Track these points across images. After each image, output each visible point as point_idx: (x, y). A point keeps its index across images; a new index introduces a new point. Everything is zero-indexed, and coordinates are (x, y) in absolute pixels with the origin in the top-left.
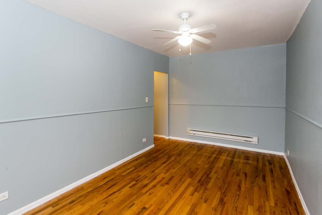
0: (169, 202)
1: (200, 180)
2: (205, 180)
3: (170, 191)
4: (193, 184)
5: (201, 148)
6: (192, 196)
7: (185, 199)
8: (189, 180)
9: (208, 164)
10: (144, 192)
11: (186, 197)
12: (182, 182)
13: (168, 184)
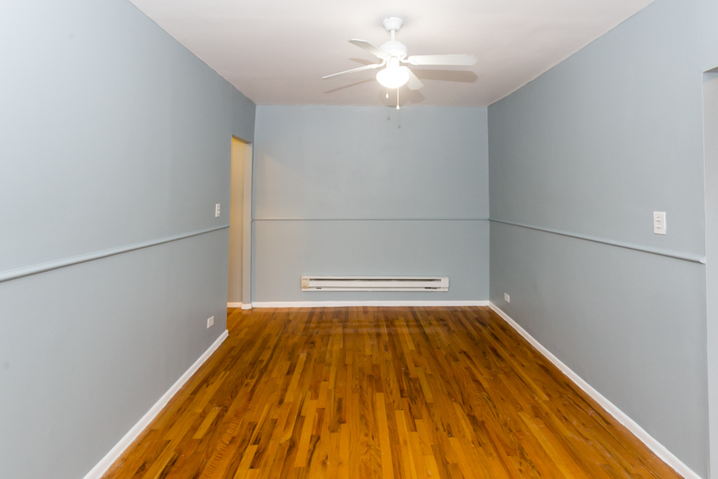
0: (383, 466)
1: (402, 391)
2: (410, 386)
3: (362, 437)
4: (396, 404)
5: (343, 316)
6: (416, 430)
7: (409, 444)
8: (380, 398)
9: (386, 350)
10: (304, 464)
11: (408, 438)
12: (370, 405)
13: (344, 422)
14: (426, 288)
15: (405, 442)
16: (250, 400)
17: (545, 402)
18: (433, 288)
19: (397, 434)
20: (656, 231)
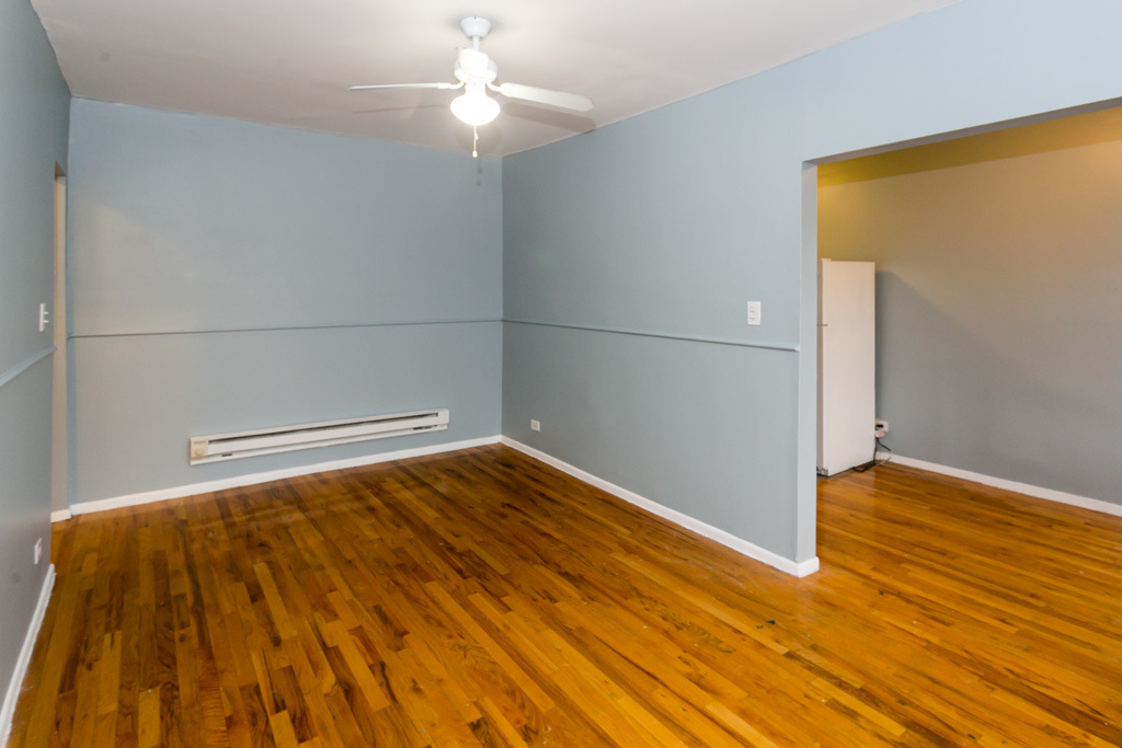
0: (498, 661)
1: (459, 571)
2: (467, 563)
3: (446, 641)
4: (463, 589)
6: (510, 610)
7: (513, 628)
8: (434, 588)
9: (398, 526)
10: (386, 702)
11: (507, 622)
12: (428, 600)
13: (406, 633)
14: (415, 429)
15: (508, 628)
16: (210, 657)
17: (629, 536)
18: (427, 428)
19: (490, 622)
20: (750, 322)
